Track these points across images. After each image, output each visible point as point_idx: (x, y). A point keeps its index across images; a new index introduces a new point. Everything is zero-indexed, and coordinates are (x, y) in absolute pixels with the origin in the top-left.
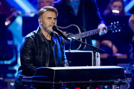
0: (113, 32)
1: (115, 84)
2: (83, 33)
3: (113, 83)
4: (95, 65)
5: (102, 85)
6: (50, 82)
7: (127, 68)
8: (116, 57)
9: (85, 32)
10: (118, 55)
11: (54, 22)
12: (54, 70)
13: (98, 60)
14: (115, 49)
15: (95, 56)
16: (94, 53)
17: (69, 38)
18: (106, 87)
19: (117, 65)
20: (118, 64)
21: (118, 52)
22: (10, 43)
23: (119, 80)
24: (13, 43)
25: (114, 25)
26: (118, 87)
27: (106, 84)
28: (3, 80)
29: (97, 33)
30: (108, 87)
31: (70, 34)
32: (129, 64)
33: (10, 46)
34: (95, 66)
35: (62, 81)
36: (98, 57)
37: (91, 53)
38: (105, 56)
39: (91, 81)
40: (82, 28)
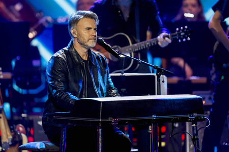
0: (180, 41)
1: (190, 121)
2: (136, 45)
3: (186, 120)
4: (159, 93)
5: (171, 122)
6: (96, 120)
7: (207, 97)
8: (190, 81)
9: (139, 43)
10: (194, 78)
11: (95, 35)
12: (100, 102)
13: (164, 86)
14: (188, 70)
15: (159, 80)
16: (159, 76)
17: (122, 56)
18: (177, 125)
19: (191, 93)
20: (194, 92)
21: (194, 75)
22: (35, 63)
23: (195, 115)
24: (41, 64)
25: (181, 31)
26: (194, 125)
27: (176, 121)
28: (27, 117)
29: (156, 44)
30: (179, 125)
31: (116, 46)
32: (209, 92)
33: (37, 68)
34: (160, 95)
35: (112, 118)
36: (163, 82)
37: (153, 77)
38: (175, 79)
39: (154, 117)
40: (134, 38)
